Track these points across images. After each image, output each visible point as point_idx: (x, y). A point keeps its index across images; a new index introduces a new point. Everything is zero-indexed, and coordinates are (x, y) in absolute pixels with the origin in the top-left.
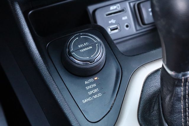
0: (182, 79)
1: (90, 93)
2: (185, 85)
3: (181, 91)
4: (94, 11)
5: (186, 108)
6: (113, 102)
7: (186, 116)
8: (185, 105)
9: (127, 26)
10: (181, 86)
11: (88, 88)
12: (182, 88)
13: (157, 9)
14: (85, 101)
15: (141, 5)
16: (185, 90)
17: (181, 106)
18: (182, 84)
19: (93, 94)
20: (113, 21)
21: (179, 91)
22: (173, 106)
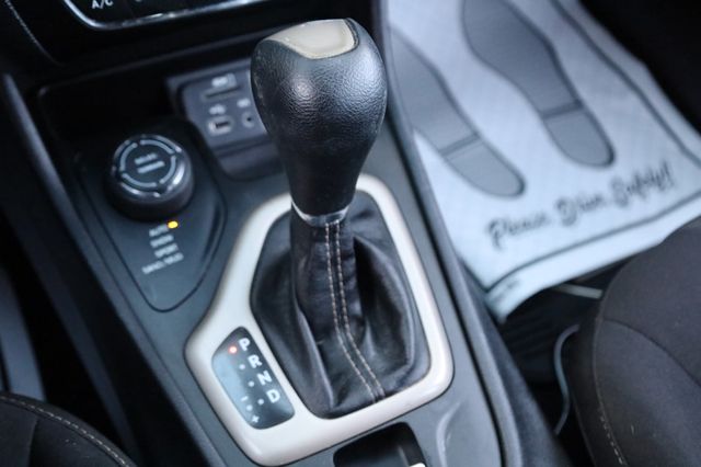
0: (325, 228)
1: (160, 254)
2: (333, 239)
3: (326, 251)
4: (181, 88)
5: (338, 283)
6: (203, 270)
7: (339, 298)
8: (337, 276)
10: (325, 241)
11: (155, 244)
12: (327, 245)
13: (261, 96)
14: (149, 269)
16: (334, 248)
17: (327, 278)
18: (327, 237)
19: (166, 256)
20: (220, 109)
21: (321, 250)
22: (311, 278)
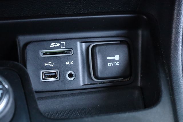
9: (71, 75)
15: (97, 49)
20: (51, 64)
